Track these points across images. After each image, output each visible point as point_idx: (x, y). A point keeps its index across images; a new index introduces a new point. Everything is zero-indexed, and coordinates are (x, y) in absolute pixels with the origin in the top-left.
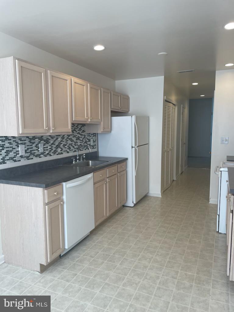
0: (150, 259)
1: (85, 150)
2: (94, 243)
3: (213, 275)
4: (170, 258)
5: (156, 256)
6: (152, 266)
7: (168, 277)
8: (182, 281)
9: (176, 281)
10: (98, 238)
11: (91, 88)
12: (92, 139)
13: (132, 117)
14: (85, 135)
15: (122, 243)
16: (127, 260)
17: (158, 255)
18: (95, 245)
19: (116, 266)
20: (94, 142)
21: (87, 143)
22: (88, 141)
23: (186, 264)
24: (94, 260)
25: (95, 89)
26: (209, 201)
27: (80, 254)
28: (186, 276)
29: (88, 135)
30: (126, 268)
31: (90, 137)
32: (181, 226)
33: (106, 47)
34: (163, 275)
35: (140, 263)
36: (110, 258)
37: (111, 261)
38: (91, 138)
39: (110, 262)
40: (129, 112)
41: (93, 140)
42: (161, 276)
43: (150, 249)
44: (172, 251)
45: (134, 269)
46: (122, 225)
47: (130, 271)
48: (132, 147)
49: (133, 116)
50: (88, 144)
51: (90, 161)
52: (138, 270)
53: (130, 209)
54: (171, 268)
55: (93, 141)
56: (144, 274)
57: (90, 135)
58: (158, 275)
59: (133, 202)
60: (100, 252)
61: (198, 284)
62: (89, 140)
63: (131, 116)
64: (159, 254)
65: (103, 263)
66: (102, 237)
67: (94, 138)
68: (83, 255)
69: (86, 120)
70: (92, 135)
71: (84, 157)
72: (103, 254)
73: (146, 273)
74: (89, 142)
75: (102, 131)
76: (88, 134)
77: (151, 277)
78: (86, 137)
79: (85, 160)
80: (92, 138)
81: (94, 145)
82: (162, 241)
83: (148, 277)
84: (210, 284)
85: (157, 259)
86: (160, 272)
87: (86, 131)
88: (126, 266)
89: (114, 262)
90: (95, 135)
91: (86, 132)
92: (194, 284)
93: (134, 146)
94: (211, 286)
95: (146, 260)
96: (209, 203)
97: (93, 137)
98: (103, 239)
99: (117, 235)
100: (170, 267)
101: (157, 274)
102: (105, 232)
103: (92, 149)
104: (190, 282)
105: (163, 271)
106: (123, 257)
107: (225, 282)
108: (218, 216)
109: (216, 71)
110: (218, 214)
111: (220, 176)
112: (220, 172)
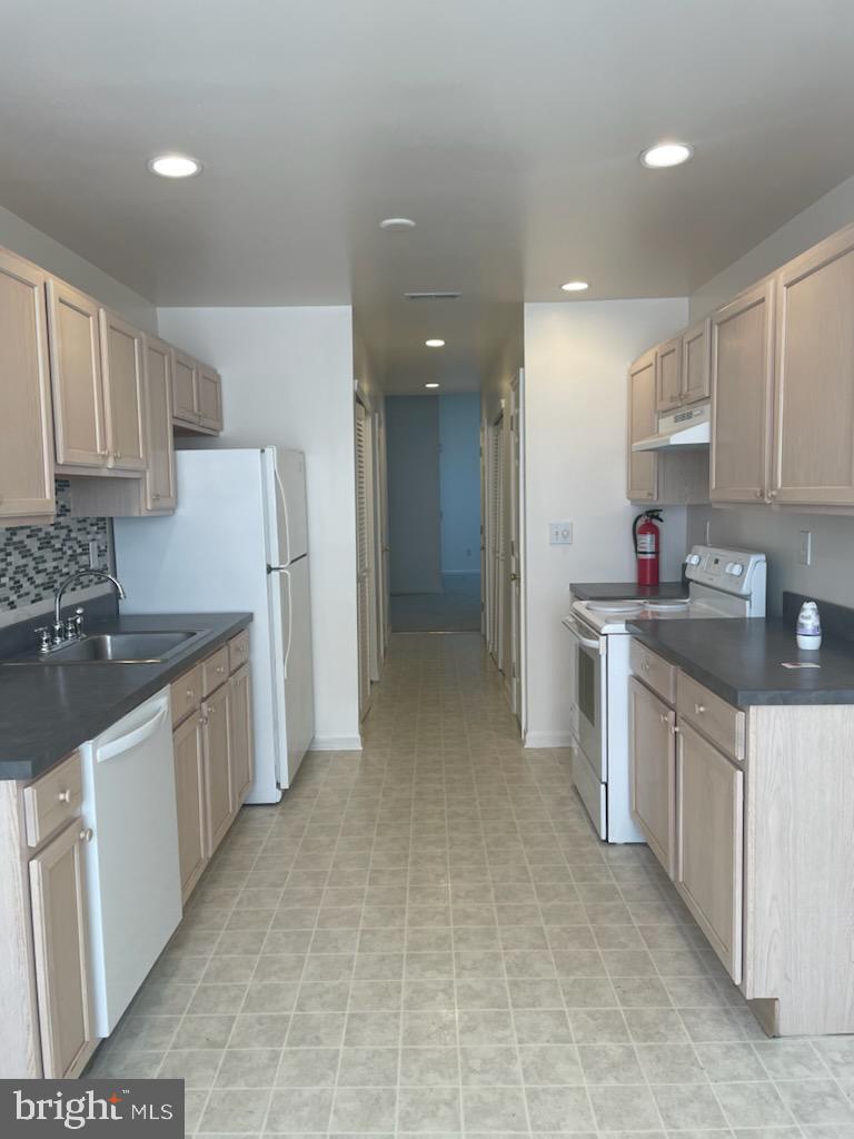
0: (444, 991)
1: (73, 589)
2: (195, 982)
3: (671, 993)
4: (509, 969)
5: (458, 976)
6: (466, 1017)
7: (540, 1045)
8: (592, 1044)
9: (574, 1048)
10: (203, 961)
11: (111, 328)
12: (95, 543)
13: (263, 451)
14: (72, 527)
15: (308, 954)
16: (362, 1018)
17: (464, 968)
18: (204, 990)
19: (335, 1056)
20: (101, 554)
21: (79, 558)
22: (79, 551)
23: (572, 978)
24: (231, 1055)
25: (125, 334)
26: (522, 743)
27: (154, 1046)
28: (595, 1020)
29: (80, 526)
30: (375, 1053)
31: (88, 533)
32: (484, 843)
33: (203, 167)
34: (521, 1041)
35: (417, 1017)
36: (294, 1028)
37: (303, 1040)
38: (90, 537)
39: (301, 1048)
40: (222, 434)
41: (99, 548)
42: (517, 1046)
43: (425, 952)
44: (503, 940)
45: (411, 1047)
46: (274, 885)
47: (400, 1059)
48: (270, 569)
49: (266, 450)
50: (81, 564)
51: (108, 638)
52: (426, 1047)
53: (272, 815)
54: (533, 1005)
55: (96, 553)
56: (456, 1057)
57: (87, 525)
58: (503, 1046)
59: (278, 785)
60: (239, 1015)
61: (645, 1041)
62: (86, 551)
63: (259, 450)
64: (469, 964)
65: (275, 1057)
66: (215, 947)
67: (99, 537)
68: (174, 1047)
69: (100, 462)
70: (92, 525)
71: (79, 621)
72: (260, 1021)
73: (458, 1051)
74: (85, 557)
75: (149, 507)
76: (79, 522)
77: (484, 1062)
78: (73, 535)
79: (84, 635)
80: (93, 540)
81: (101, 567)
82: (451, 913)
83: (476, 1064)
84: (679, 1029)
85: (470, 987)
86: (507, 1033)
87: (72, 507)
88: (373, 1044)
89: (318, 1040)
90: (105, 524)
91: (73, 514)
92: (634, 1044)
93: (275, 564)
94: (684, 1034)
95: (433, 998)
96: (526, 747)
97: (97, 533)
98: (225, 957)
99: (273, 927)
100: (528, 1005)
101: (500, 1040)
102: (220, 929)
103: (96, 583)
104: (620, 1042)
105: (513, 1026)
106: (344, 1010)
107: (717, 1008)
108: (603, 786)
109: (526, 305)
110: (604, 780)
111: (602, 652)
112: (603, 639)
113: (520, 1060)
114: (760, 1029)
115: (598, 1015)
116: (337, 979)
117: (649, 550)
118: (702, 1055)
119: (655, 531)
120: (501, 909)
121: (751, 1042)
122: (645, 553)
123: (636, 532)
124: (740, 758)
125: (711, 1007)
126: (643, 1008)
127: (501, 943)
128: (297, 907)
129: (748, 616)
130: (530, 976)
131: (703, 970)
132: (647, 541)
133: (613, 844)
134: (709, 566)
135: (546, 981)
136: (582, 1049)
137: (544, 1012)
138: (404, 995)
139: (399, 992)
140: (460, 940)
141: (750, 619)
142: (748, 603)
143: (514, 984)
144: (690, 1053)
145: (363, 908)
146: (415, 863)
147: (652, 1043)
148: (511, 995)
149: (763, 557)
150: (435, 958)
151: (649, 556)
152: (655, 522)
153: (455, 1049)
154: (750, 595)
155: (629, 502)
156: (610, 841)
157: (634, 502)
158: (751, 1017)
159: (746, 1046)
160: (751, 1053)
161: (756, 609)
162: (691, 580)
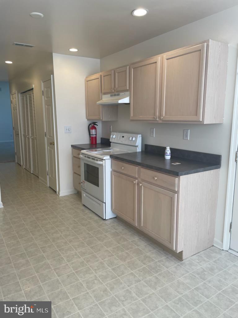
0: (95, 279)
3: (152, 257)
4: (108, 266)
5: (96, 273)
6: (108, 285)
7: (134, 285)
8: (146, 279)
15: (41, 284)
16: (77, 298)
17: (96, 270)
23: (127, 262)
26: (58, 195)
28: (141, 272)
58: (125, 289)
64: (96, 268)
77: (124, 297)
82: (78, 254)
83: (122, 298)
84: (162, 266)
85: (102, 275)
86: (123, 285)
88: (88, 306)
89: (69, 312)
92: (155, 275)
94: (164, 267)
96: (60, 196)
107: (165, 257)
108: (104, 204)
109: (53, 53)
110: (104, 202)
111: (104, 165)
112: (104, 161)
113: (132, 292)
114: (177, 260)
115: (141, 270)
116: (58, 289)
117: (94, 134)
118: (172, 271)
119: (95, 128)
120: (92, 248)
121: (178, 264)
122: (93, 135)
123: (89, 129)
124: (176, 190)
125: (163, 258)
126: (150, 264)
127: (100, 258)
128: (23, 269)
129: (137, 151)
130: (115, 265)
131: (155, 249)
132: (93, 131)
133: (107, 220)
134: (120, 138)
135: (121, 265)
136: (145, 281)
137: (128, 274)
138: (84, 285)
139: (82, 285)
140: (88, 261)
141: (138, 152)
142: (137, 148)
143: (113, 269)
144: (169, 272)
145: (49, 262)
146: (54, 241)
147: (159, 273)
148: (115, 273)
149: (141, 135)
150: (85, 270)
151: (94, 136)
152: (95, 126)
153: (113, 296)
154: (138, 146)
155: (87, 120)
156: (106, 219)
157: (88, 120)
158: (174, 257)
159: (178, 265)
160: (181, 267)
161: (139, 149)
162: (111, 142)
